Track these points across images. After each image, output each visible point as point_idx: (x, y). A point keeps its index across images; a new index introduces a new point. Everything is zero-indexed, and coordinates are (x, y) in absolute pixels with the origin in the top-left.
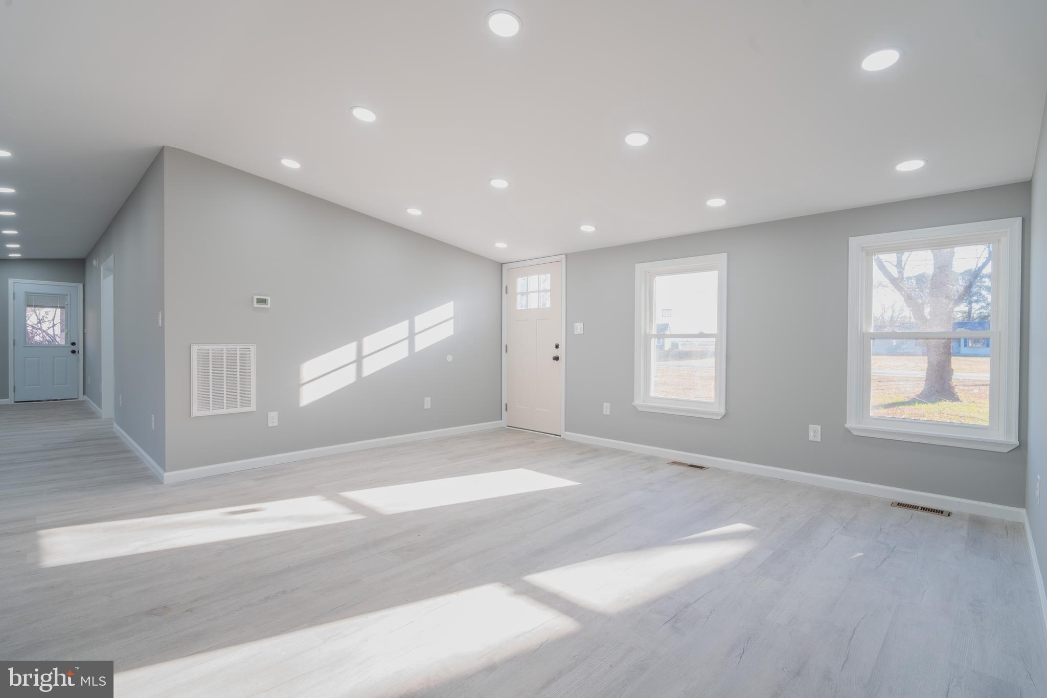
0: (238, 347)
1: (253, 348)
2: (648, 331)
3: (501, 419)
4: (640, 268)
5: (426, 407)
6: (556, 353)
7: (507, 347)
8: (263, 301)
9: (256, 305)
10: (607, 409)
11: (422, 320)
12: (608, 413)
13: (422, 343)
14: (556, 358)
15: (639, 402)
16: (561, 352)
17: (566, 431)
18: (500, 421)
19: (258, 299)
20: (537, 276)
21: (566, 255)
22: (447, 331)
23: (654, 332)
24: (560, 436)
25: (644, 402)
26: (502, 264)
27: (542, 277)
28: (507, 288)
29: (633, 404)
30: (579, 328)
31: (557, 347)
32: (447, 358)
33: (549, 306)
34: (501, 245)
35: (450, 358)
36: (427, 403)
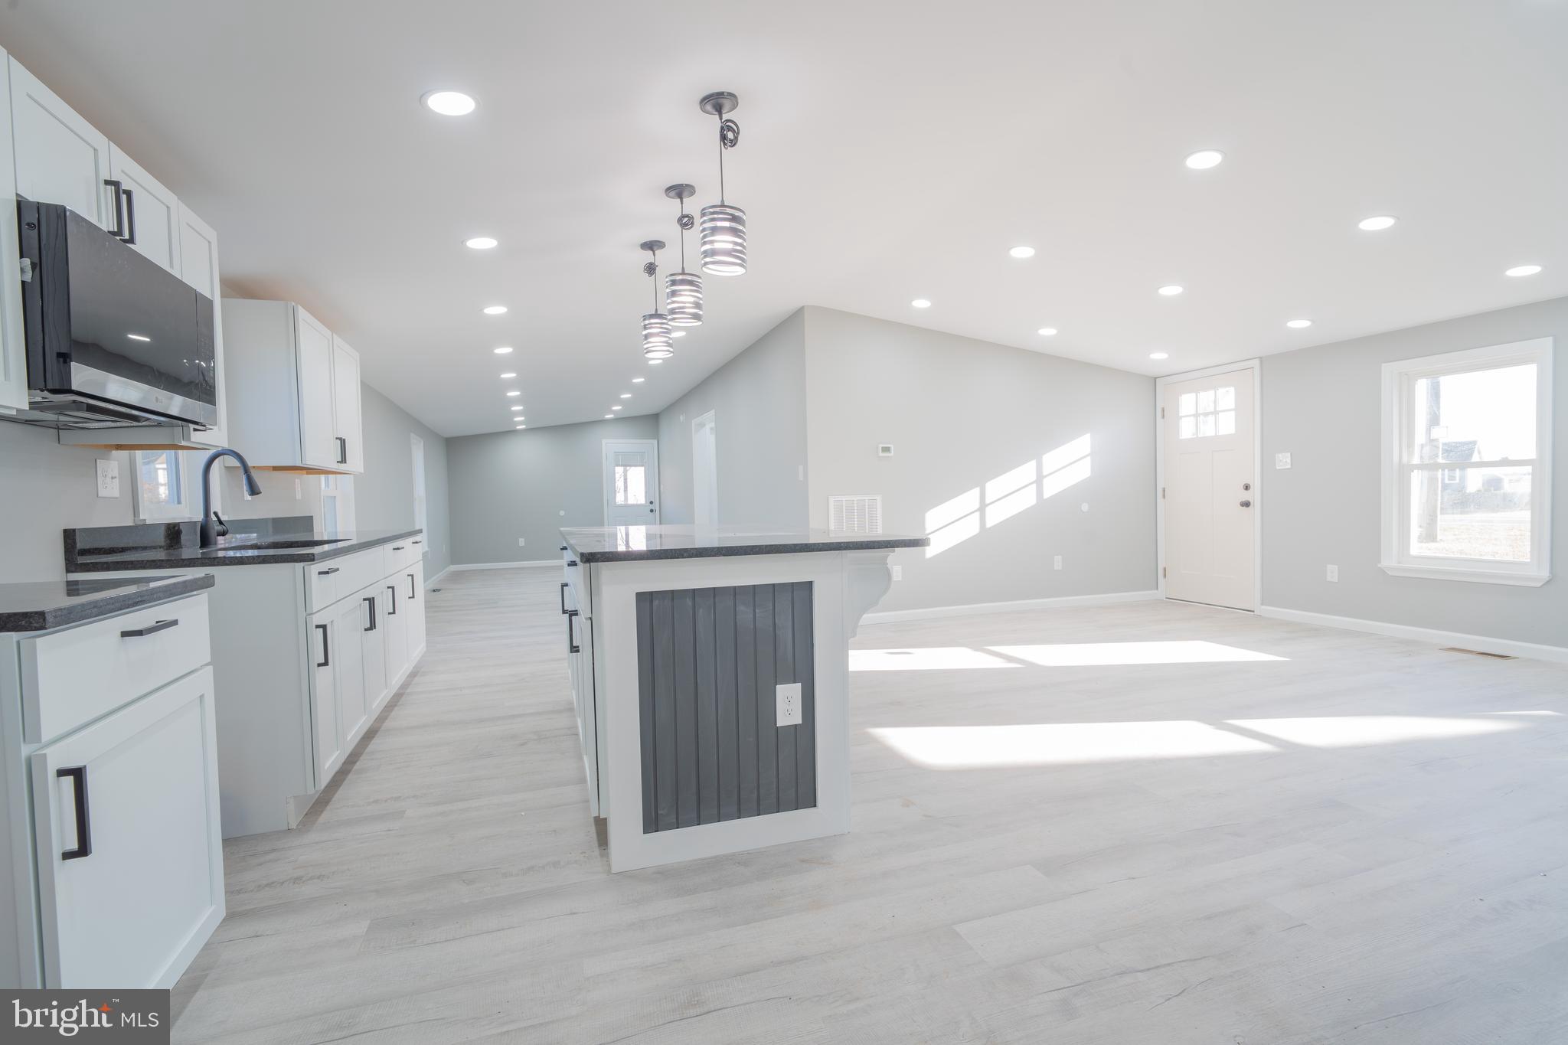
0: (866, 498)
1: (879, 498)
2: (1405, 459)
3: (1157, 589)
4: (1389, 371)
5: (1056, 568)
6: (1246, 496)
7: (1164, 491)
8: (886, 450)
9: (881, 454)
10: (1332, 573)
11: (1052, 459)
12: (1336, 580)
13: (1051, 488)
14: (1246, 504)
15: (1389, 561)
16: (1254, 495)
17: (1262, 604)
18: (1156, 591)
19: (882, 448)
20: (1214, 392)
21: (1261, 358)
22: (1082, 472)
23: (1416, 460)
24: (1253, 612)
25: (1399, 563)
26: (1155, 378)
27: (1221, 391)
28: (1163, 411)
29: (1379, 565)
30: (1284, 461)
31: (1247, 488)
32: (1083, 508)
33: (1233, 431)
34: (1159, 356)
35: (1085, 507)
36: (1058, 563)
